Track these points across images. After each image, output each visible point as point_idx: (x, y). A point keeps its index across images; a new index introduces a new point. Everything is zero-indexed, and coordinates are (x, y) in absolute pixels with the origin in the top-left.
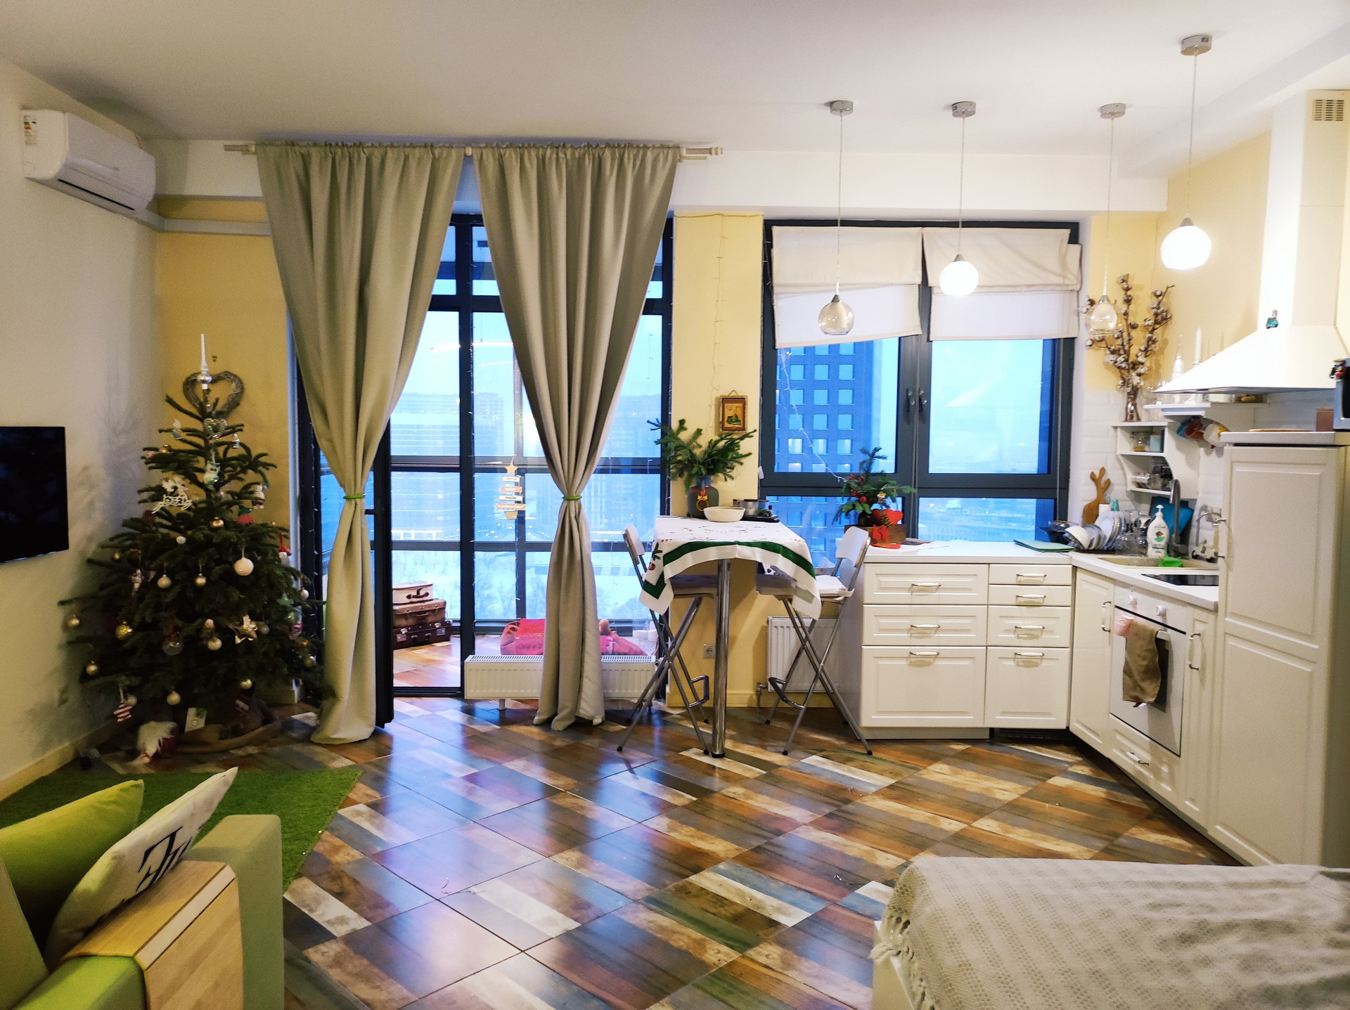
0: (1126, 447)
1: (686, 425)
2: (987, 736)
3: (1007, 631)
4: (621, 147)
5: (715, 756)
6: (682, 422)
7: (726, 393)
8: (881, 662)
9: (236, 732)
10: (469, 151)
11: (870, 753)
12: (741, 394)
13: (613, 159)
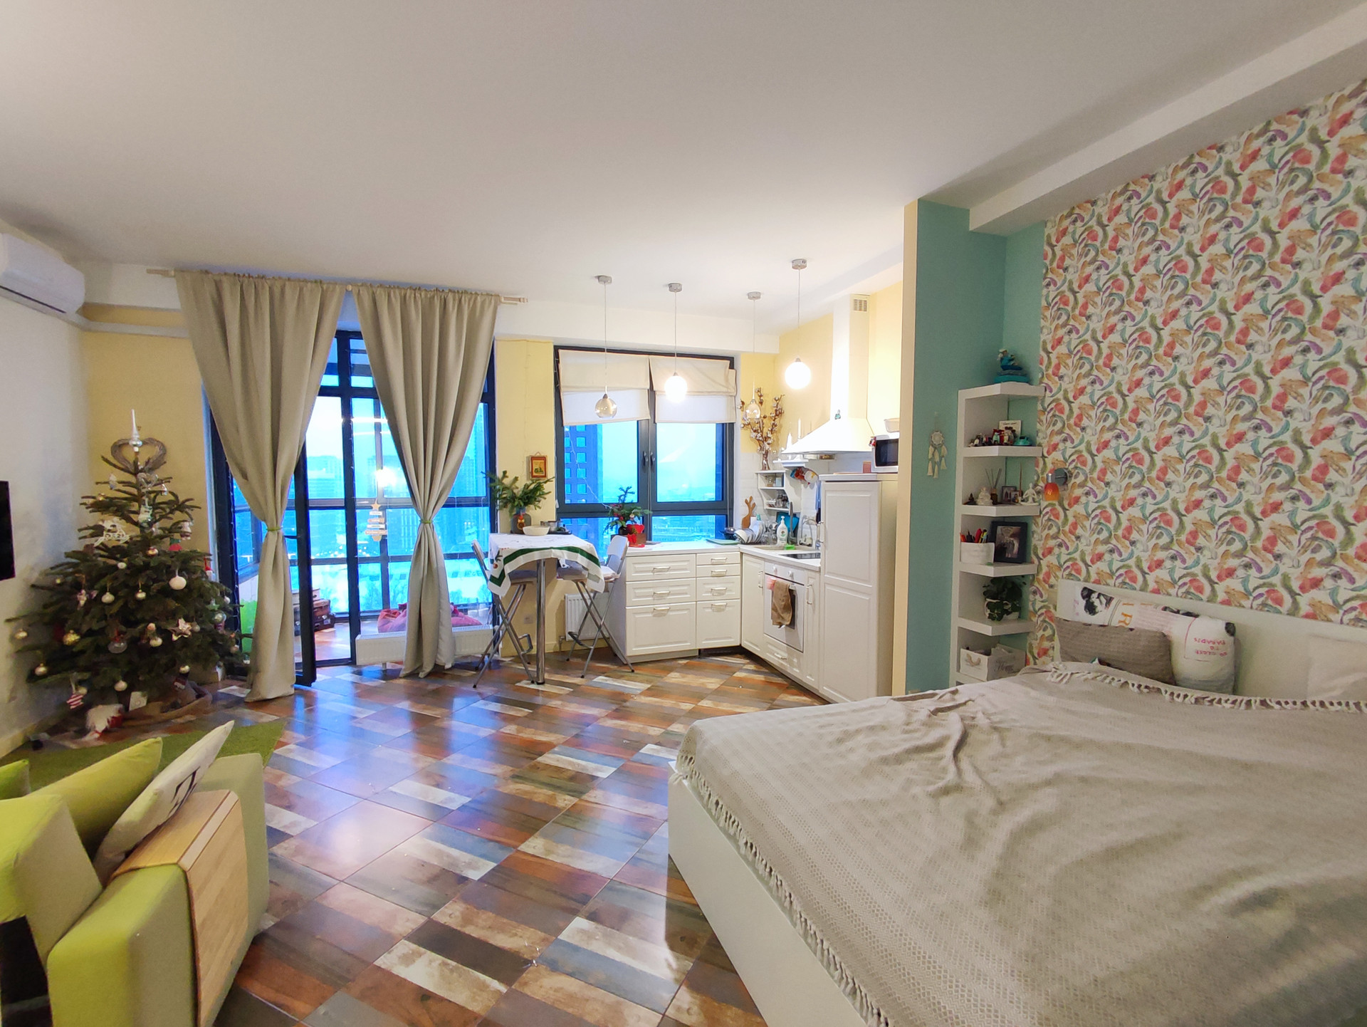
0: (763, 484)
1: (507, 474)
2: (697, 654)
3: (707, 592)
4: (460, 293)
5: (538, 684)
6: (505, 473)
7: (533, 455)
8: (637, 616)
9: (175, 706)
10: (350, 288)
11: (633, 671)
12: (543, 455)
13: (454, 300)
